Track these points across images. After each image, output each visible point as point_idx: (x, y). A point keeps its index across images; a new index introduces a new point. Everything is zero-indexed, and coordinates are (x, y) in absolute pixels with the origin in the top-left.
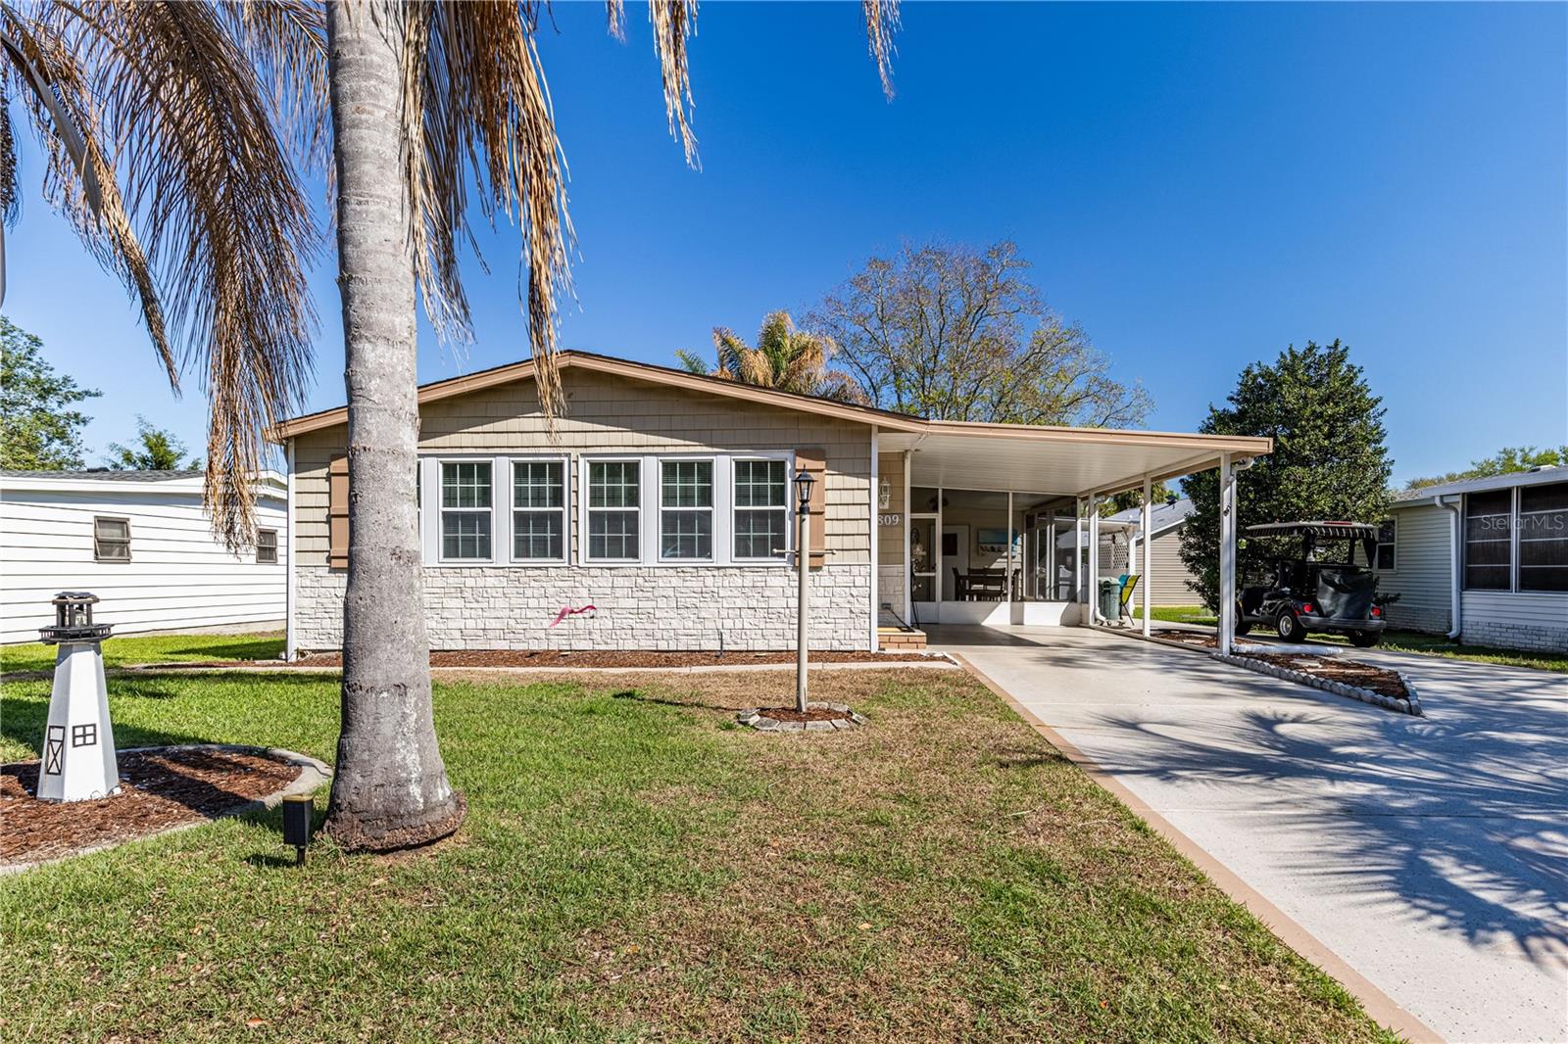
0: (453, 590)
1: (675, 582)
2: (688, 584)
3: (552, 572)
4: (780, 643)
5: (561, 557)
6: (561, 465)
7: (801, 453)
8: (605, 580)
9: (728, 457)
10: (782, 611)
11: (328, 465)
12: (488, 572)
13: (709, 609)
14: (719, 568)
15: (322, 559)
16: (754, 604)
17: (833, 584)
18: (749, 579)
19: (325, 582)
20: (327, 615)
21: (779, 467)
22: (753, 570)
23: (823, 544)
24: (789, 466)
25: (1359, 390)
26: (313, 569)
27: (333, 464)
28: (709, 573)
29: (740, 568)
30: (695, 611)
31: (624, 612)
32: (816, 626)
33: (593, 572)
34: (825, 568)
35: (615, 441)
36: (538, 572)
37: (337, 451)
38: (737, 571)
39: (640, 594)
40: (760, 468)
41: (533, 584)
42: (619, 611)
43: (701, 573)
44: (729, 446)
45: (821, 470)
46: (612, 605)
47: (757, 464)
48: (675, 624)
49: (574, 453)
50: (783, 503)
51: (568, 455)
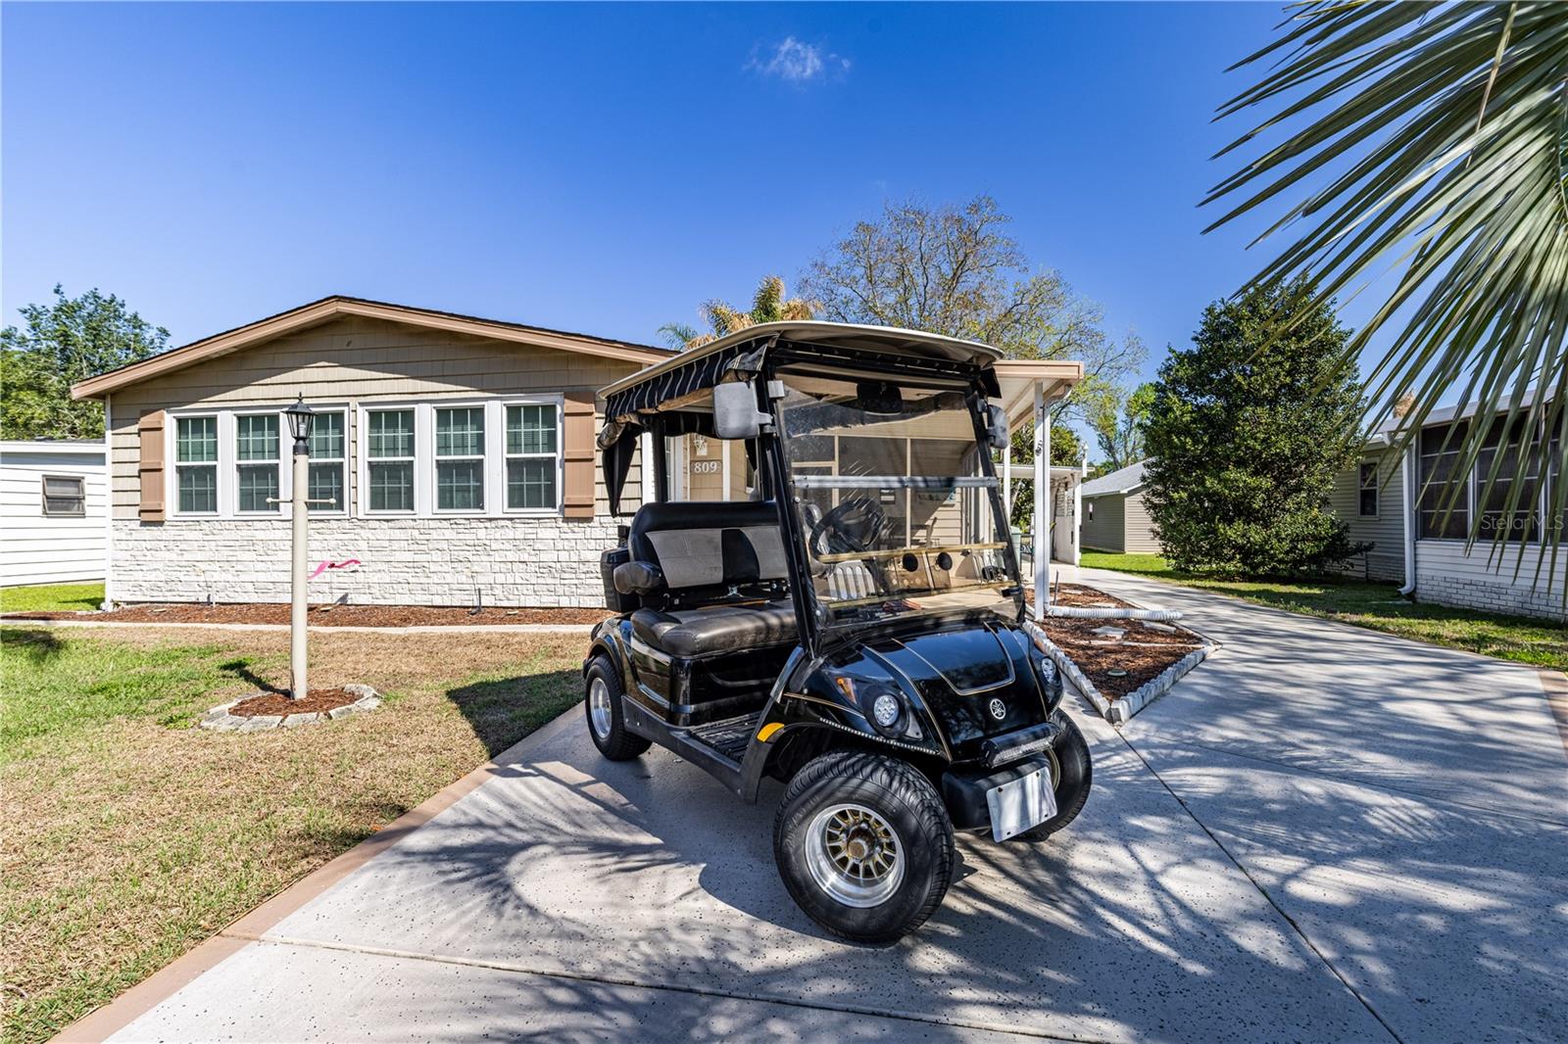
0: (245, 543)
1: (449, 534)
2: (461, 536)
3: (334, 524)
4: (552, 599)
5: (342, 509)
6: (341, 414)
7: (569, 396)
8: (384, 532)
9: (499, 403)
10: (553, 565)
11: (135, 421)
12: (277, 524)
13: (481, 563)
14: (490, 520)
15: (133, 512)
16: (525, 557)
17: (604, 536)
18: (521, 531)
19: (135, 535)
20: (138, 568)
21: (550, 410)
22: (524, 521)
23: (593, 493)
24: (559, 410)
25: (1326, 322)
26: (127, 523)
27: (142, 419)
28: (481, 525)
29: (511, 519)
30: (469, 565)
31: (400, 565)
32: (588, 581)
33: (372, 524)
34: (596, 519)
35: (392, 388)
36: (321, 525)
37: (146, 408)
38: (508, 523)
39: (415, 547)
40: (531, 411)
41: (317, 536)
42: (396, 565)
43: (474, 525)
44: (500, 390)
45: (591, 414)
46: (390, 559)
47: (527, 408)
48: (449, 578)
49: (353, 402)
50: (555, 451)
51: (348, 404)
